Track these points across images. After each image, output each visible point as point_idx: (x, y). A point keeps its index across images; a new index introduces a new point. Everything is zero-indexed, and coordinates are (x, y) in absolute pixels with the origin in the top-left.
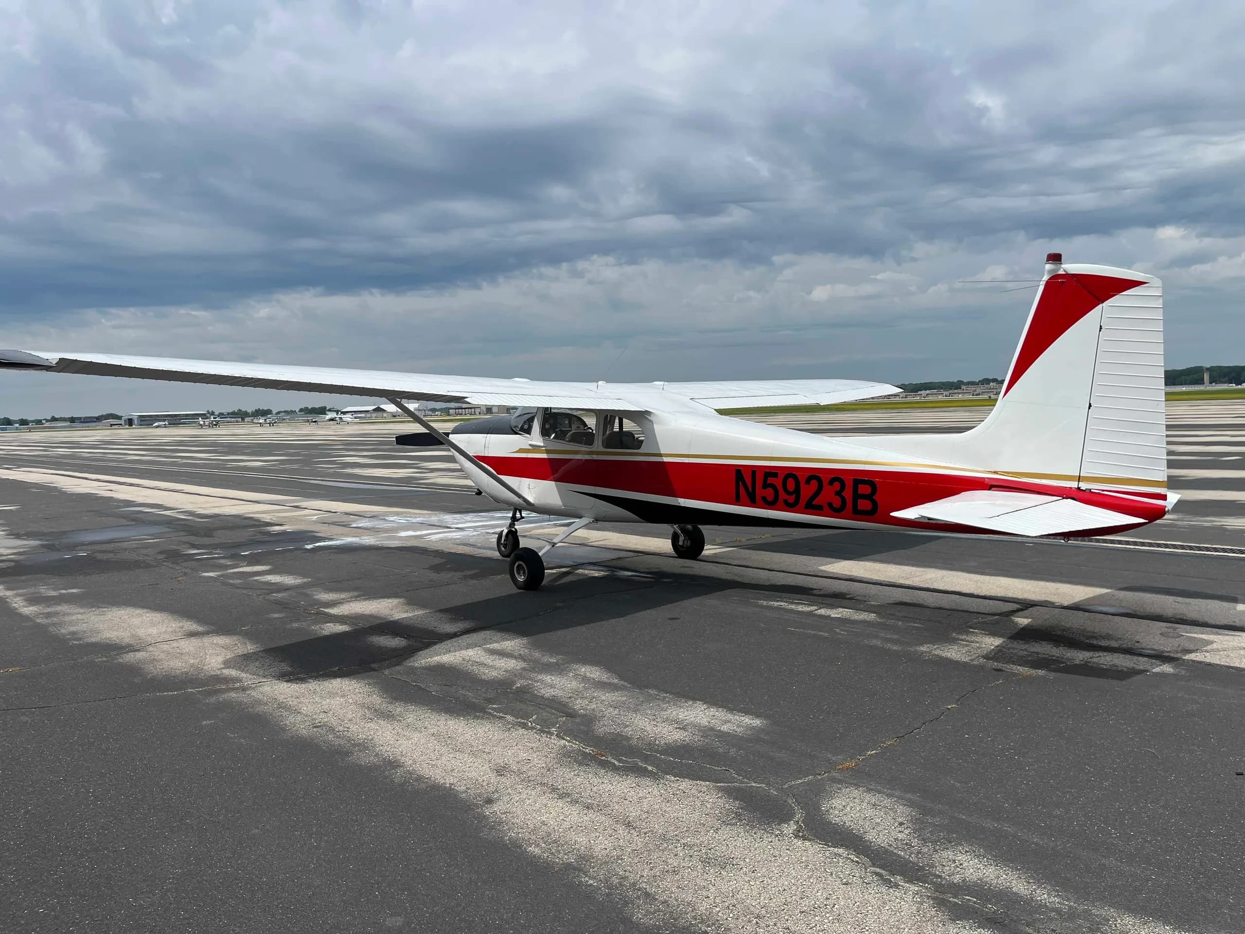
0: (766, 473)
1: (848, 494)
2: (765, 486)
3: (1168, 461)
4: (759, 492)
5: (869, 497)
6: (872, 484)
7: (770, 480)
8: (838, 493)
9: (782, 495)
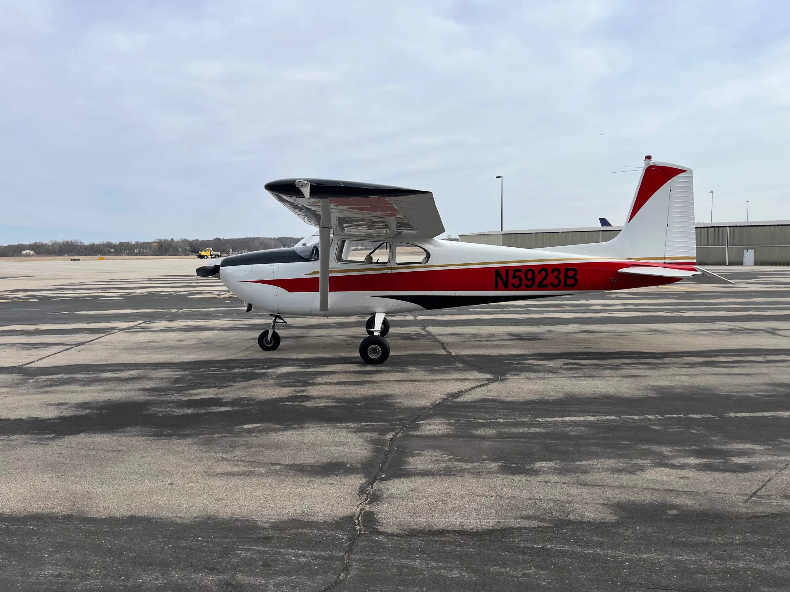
0: (514, 270)
1: (562, 277)
2: (514, 277)
3: (696, 248)
4: (511, 281)
5: (573, 277)
6: (575, 270)
7: (517, 274)
8: (557, 277)
9: (524, 281)
